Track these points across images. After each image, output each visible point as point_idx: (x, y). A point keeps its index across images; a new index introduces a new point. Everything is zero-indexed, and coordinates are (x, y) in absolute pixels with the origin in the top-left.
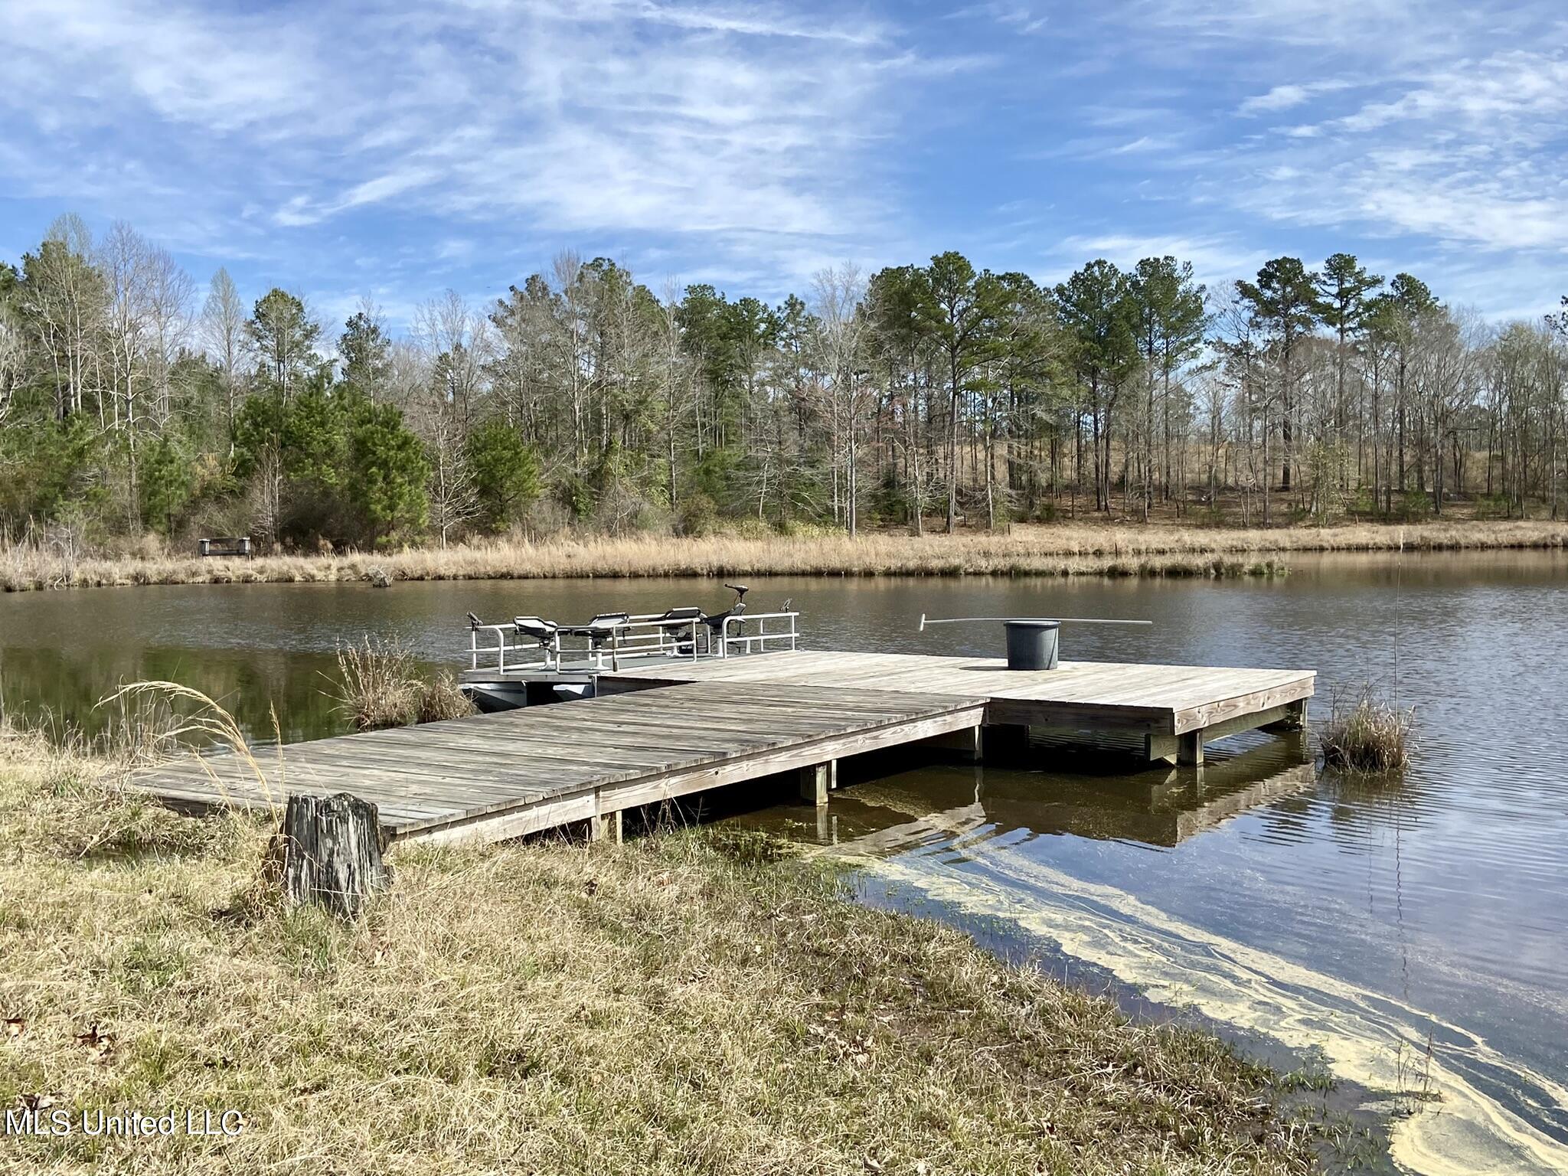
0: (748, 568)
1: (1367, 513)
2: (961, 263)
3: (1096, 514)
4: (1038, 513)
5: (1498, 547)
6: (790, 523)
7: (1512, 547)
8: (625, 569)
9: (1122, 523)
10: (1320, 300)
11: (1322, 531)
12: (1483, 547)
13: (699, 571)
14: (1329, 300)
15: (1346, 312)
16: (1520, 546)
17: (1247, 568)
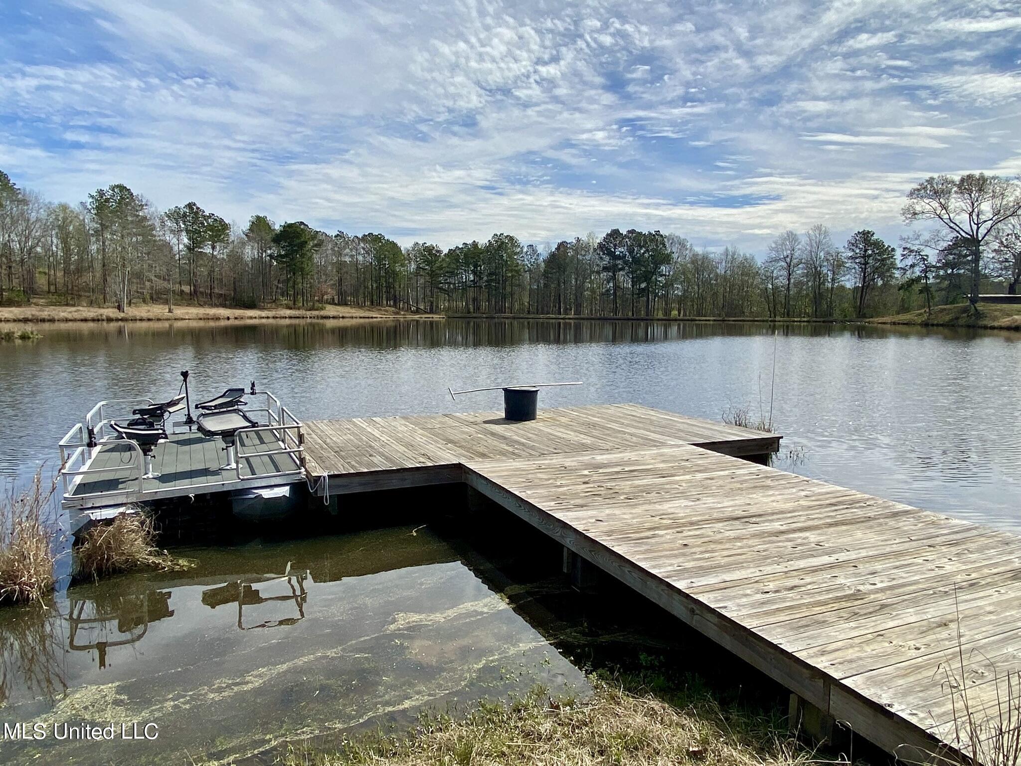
17: (16, 335)
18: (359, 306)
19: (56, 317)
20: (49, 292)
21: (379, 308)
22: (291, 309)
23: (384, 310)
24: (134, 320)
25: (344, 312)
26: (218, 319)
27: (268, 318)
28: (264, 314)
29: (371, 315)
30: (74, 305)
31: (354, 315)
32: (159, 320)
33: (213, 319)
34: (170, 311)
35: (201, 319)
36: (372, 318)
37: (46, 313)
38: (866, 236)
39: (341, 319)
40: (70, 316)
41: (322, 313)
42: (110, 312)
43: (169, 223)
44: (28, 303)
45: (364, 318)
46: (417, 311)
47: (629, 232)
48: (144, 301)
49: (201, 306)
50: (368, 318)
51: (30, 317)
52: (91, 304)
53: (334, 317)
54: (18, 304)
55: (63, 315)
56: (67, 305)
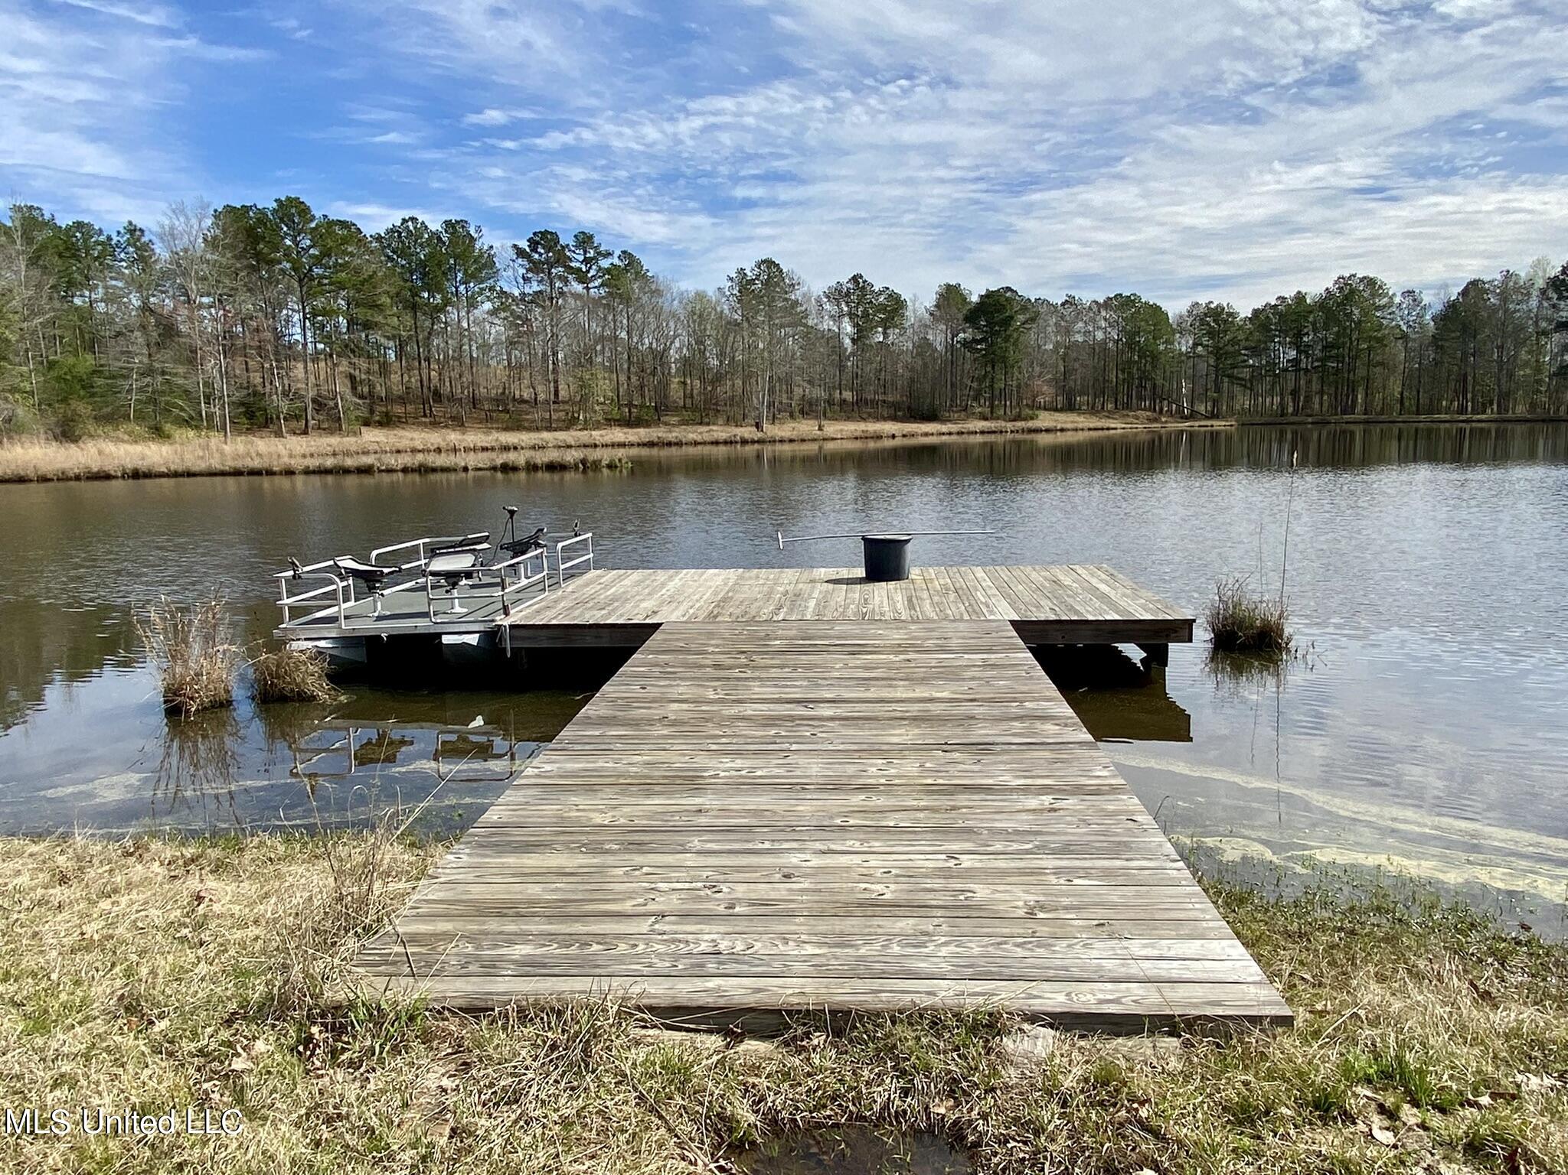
0: (164, 469)
1: (618, 420)
2: (302, 207)
3: (424, 419)
4: (377, 418)
5: (704, 443)
6: (168, 427)
7: (712, 443)
8: (31, 474)
9: (446, 426)
10: (573, 264)
11: (593, 433)
12: (696, 443)
13: (112, 473)
14: (578, 265)
15: (589, 275)
16: (716, 443)
17: (604, 463)
18: (1093, 411)
19: (684, 440)
20: (684, 406)
21: (1125, 412)
22: (986, 419)
23: (1133, 417)
24: (773, 441)
25: (1066, 422)
26: (879, 437)
27: (950, 434)
28: (944, 428)
29: (1107, 425)
30: (708, 424)
31: (1080, 426)
32: (803, 440)
33: (872, 438)
34: (820, 429)
35: (856, 438)
36: (1108, 429)
37: (674, 435)
39: (1059, 433)
40: (699, 438)
41: (1031, 424)
42: (747, 432)
43: (827, 307)
44: (657, 422)
45: (1095, 429)
46: (1193, 416)
48: (792, 416)
49: (864, 420)
50: (1102, 429)
51: (656, 440)
52: (727, 422)
53: (1048, 431)
54: (647, 424)
55: (692, 436)
56: (701, 424)
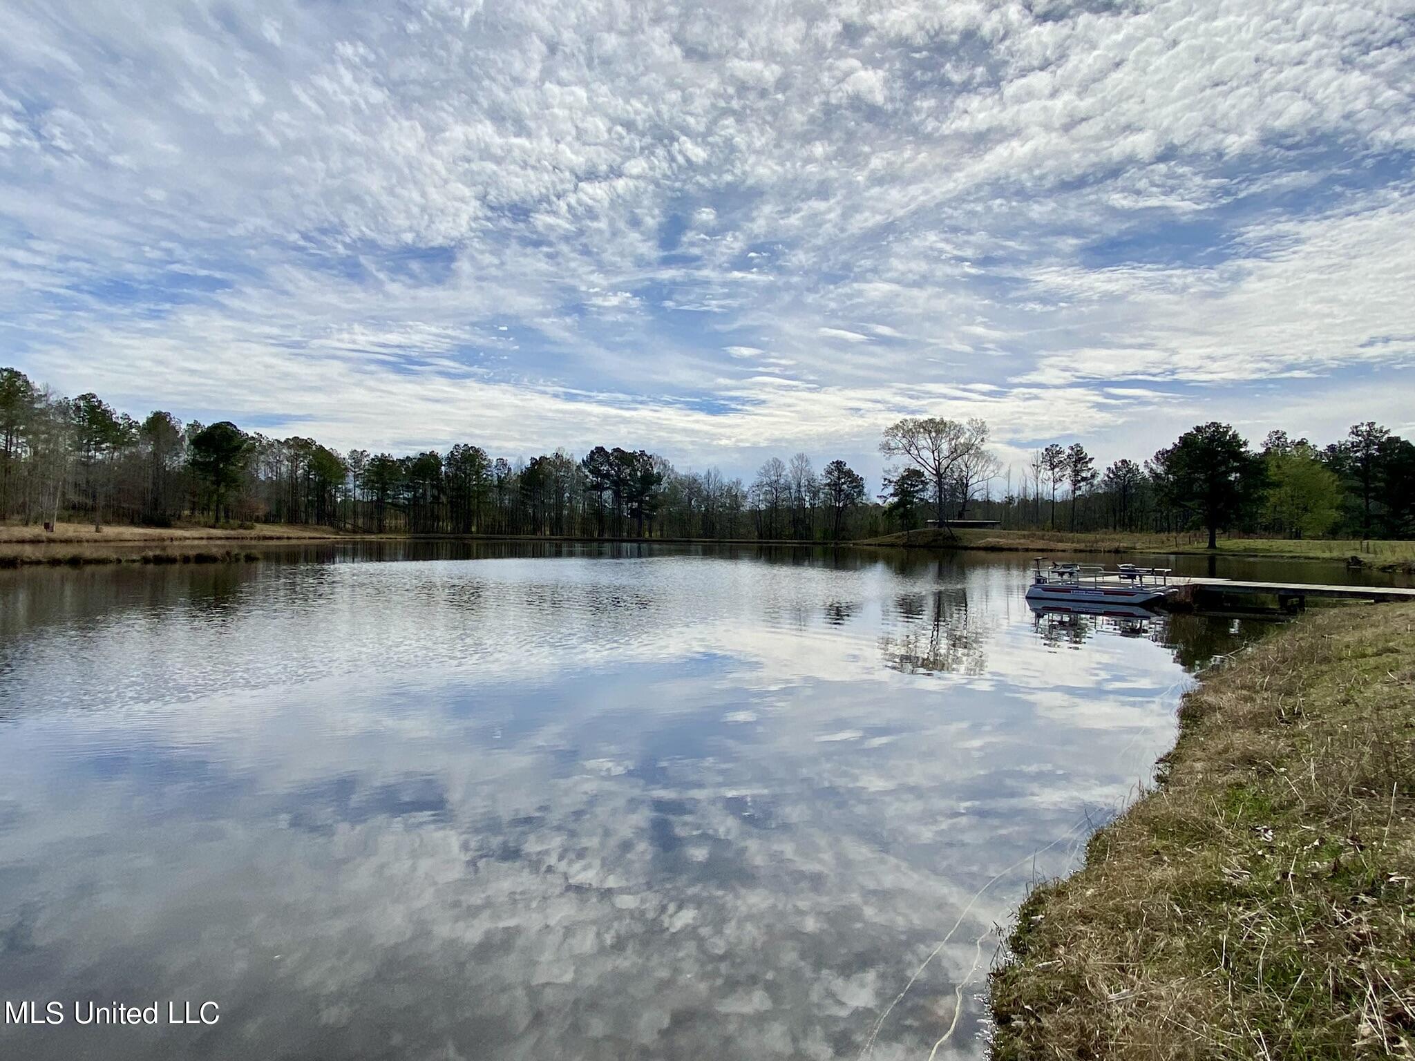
22: (211, 528)
25: (283, 532)
26: (163, 540)
33: (158, 540)
35: (146, 540)
38: (839, 465)
41: (252, 533)
42: (40, 531)
47: (615, 450)
